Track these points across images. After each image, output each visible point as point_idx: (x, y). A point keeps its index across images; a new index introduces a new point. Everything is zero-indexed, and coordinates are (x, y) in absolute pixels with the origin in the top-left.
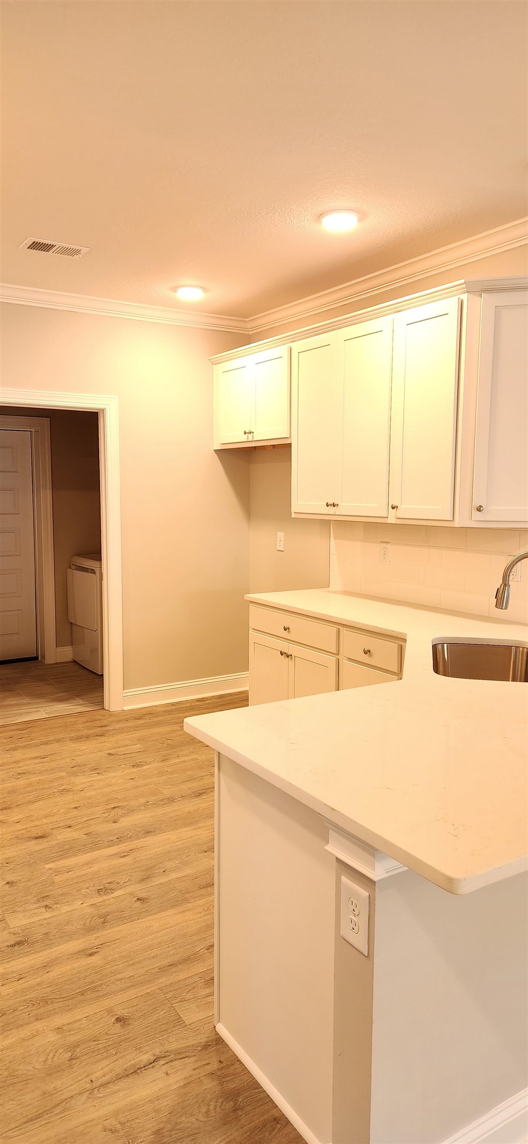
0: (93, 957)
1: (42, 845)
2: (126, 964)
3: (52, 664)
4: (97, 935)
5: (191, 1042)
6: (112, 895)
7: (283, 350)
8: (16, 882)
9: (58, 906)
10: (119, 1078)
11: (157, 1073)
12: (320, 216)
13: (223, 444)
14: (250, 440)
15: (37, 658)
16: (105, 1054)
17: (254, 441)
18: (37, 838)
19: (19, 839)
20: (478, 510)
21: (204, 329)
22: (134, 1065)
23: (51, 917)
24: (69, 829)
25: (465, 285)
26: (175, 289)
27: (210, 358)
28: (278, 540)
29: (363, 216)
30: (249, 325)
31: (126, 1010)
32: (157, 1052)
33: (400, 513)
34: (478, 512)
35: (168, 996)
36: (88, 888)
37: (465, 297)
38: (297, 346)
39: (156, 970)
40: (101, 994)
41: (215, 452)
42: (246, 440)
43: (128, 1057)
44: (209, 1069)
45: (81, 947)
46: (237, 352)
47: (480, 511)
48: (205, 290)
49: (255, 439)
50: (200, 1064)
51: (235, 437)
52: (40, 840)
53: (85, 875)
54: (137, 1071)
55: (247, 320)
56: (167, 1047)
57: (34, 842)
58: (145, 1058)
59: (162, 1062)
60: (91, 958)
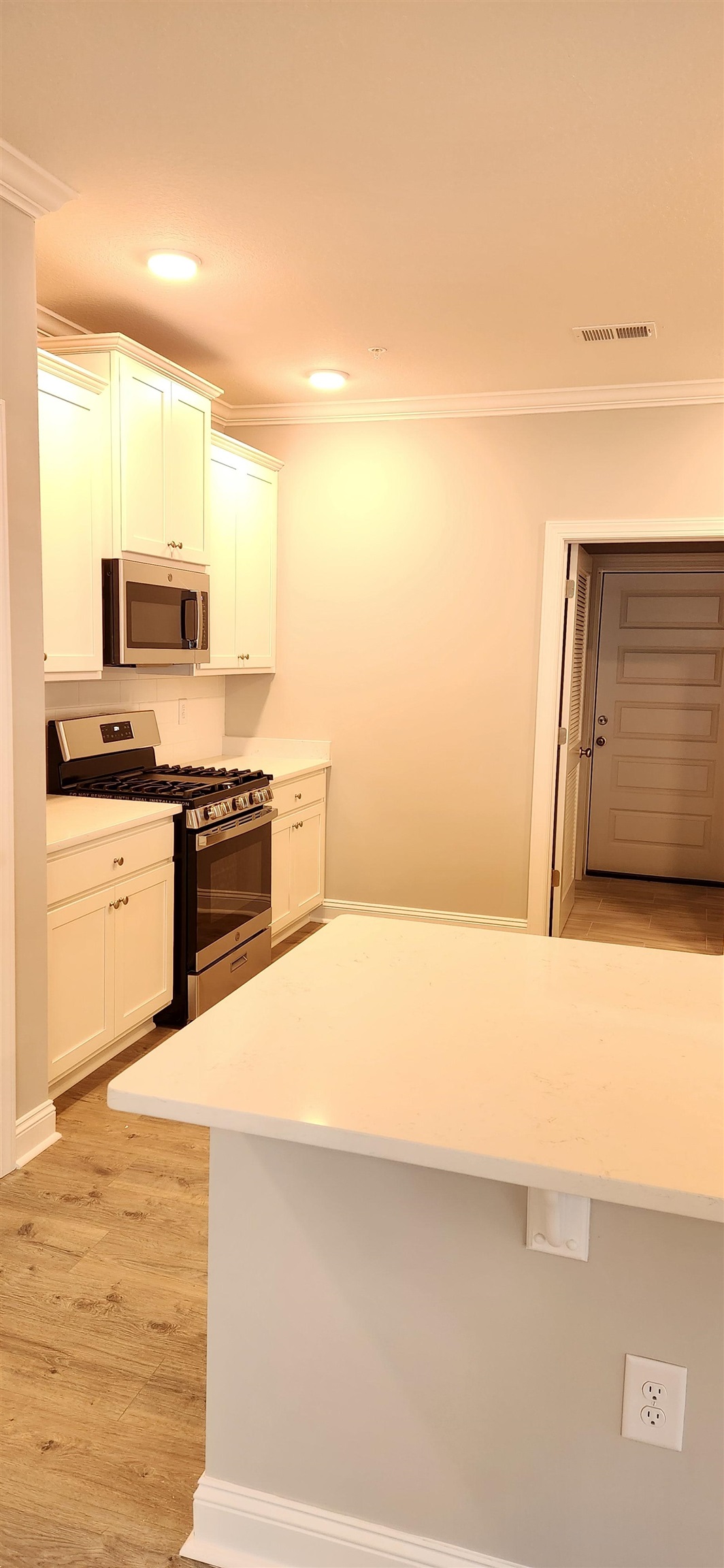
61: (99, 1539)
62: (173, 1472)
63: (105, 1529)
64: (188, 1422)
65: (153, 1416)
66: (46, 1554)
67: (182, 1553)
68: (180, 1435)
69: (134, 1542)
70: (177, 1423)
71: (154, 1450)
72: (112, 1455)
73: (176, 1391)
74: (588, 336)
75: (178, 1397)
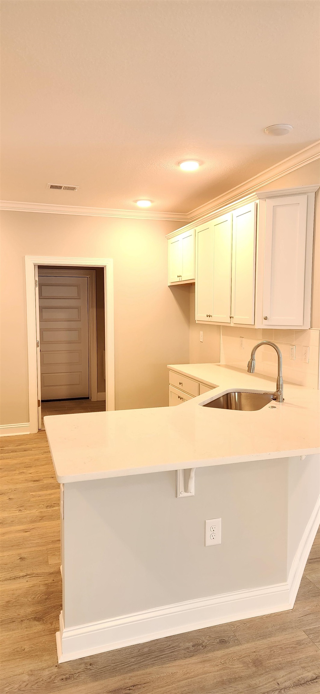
0: (26, 533)
1: (36, 484)
2: (39, 537)
3: (95, 401)
4: (34, 524)
5: (47, 571)
6: (52, 509)
7: (192, 232)
8: (14, 499)
9: (25, 511)
10: (6, 580)
11: (24, 580)
12: (179, 163)
13: (172, 283)
14: (181, 280)
15: (88, 398)
16: (6, 570)
17: (183, 281)
18: (35, 481)
19: (27, 481)
20: (265, 319)
21: (161, 220)
22: (15, 576)
23: (18, 515)
24: (52, 479)
25: (256, 195)
26: (136, 201)
27: (166, 236)
28: (200, 336)
29: (201, 163)
30: (188, 217)
31: (26, 555)
32: (29, 573)
33: (234, 321)
34: (265, 320)
35: (49, 552)
36: (43, 505)
37: (258, 201)
38: (198, 229)
39: (51, 541)
40: (20, 547)
41: (169, 287)
42: (179, 281)
43: (15, 573)
44: (46, 582)
45: (23, 528)
46: (176, 232)
47: (266, 319)
48: (152, 201)
49: (182, 280)
50: (44, 580)
51: (174, 279)
52: (35, 482)
53: (46, 499)
54: (15, 578)
55: (187, 214)
56: (34, 572)
57: (32, 482)
58: (22, 574)
59: (28, 577)
60: (25, 533)
61: (24, 675)
62: (34, 644)
63: (23, 671)
64: (26, 628)
65: (11, 633)
66: (7, 689)
67: (59, 662)
68: (27, 633)
69: (38, 669)
70: (22, 630)
71: (21, 641)
72: (5, 651)
73: (13, 622)
74: (52, 187)
75: (15, 623)
